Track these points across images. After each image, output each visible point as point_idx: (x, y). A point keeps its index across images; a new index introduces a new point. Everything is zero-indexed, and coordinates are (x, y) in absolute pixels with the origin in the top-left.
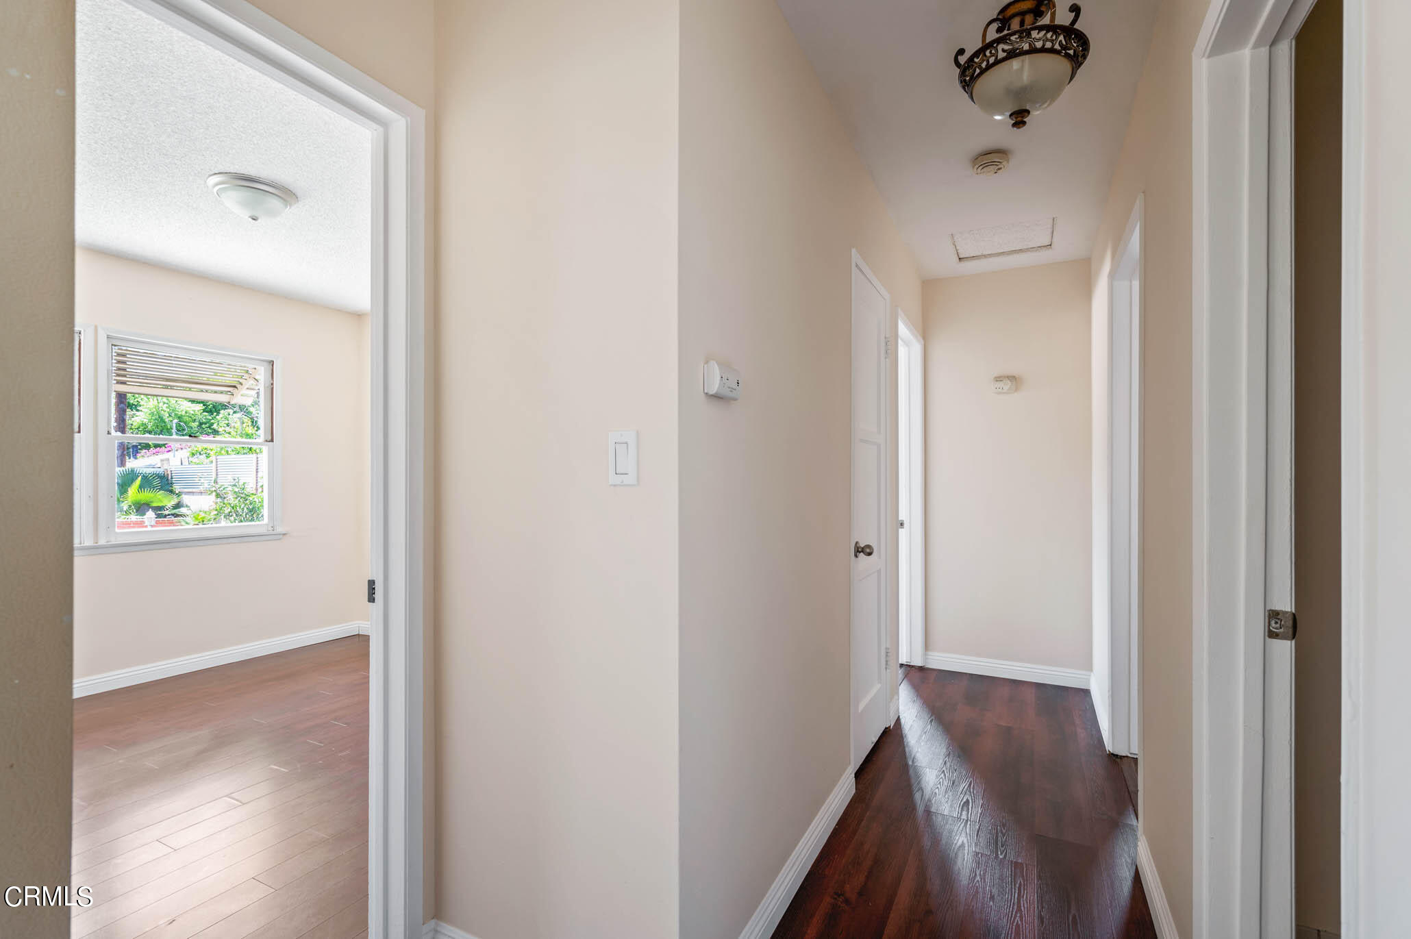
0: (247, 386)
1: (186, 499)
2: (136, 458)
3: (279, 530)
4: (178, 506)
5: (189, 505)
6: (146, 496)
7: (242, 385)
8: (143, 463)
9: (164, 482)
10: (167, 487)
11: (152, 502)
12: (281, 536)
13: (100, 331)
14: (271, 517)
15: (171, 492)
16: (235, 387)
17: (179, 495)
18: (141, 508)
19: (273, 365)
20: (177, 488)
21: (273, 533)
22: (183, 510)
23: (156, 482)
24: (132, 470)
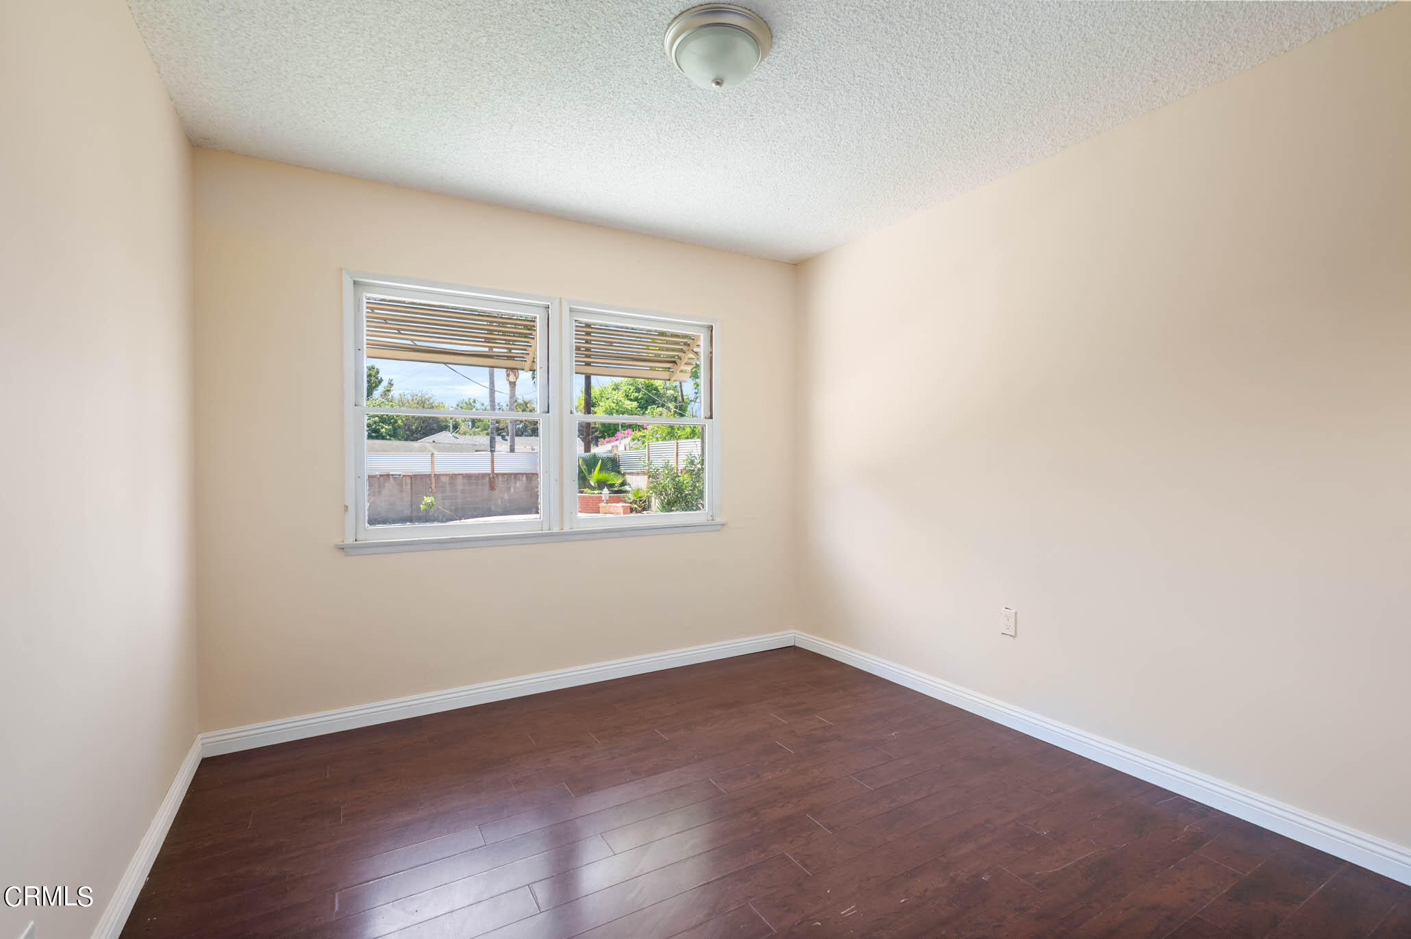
0: (685, 361)
1: (629, 478)
2: (597, 446)
3: (718, 520)
4: (623, 484)
5: (630, 483)
6: (604, 476)
7: (681, 359)
8: (602, 449)
9: (613, 464)
10: (616, 468)
11: (608, 481)
12: (719, 527)
13: (564, 304)
14: (711, 506)
15: (619, 472)
16: (674, 362)
17: (624, 475)
18: (601, 484)
19: (712, 331)
20: (622, 469)
21: (713, 522)
22: (627, 488)
23: (609, 465)
24: (595, 455)
